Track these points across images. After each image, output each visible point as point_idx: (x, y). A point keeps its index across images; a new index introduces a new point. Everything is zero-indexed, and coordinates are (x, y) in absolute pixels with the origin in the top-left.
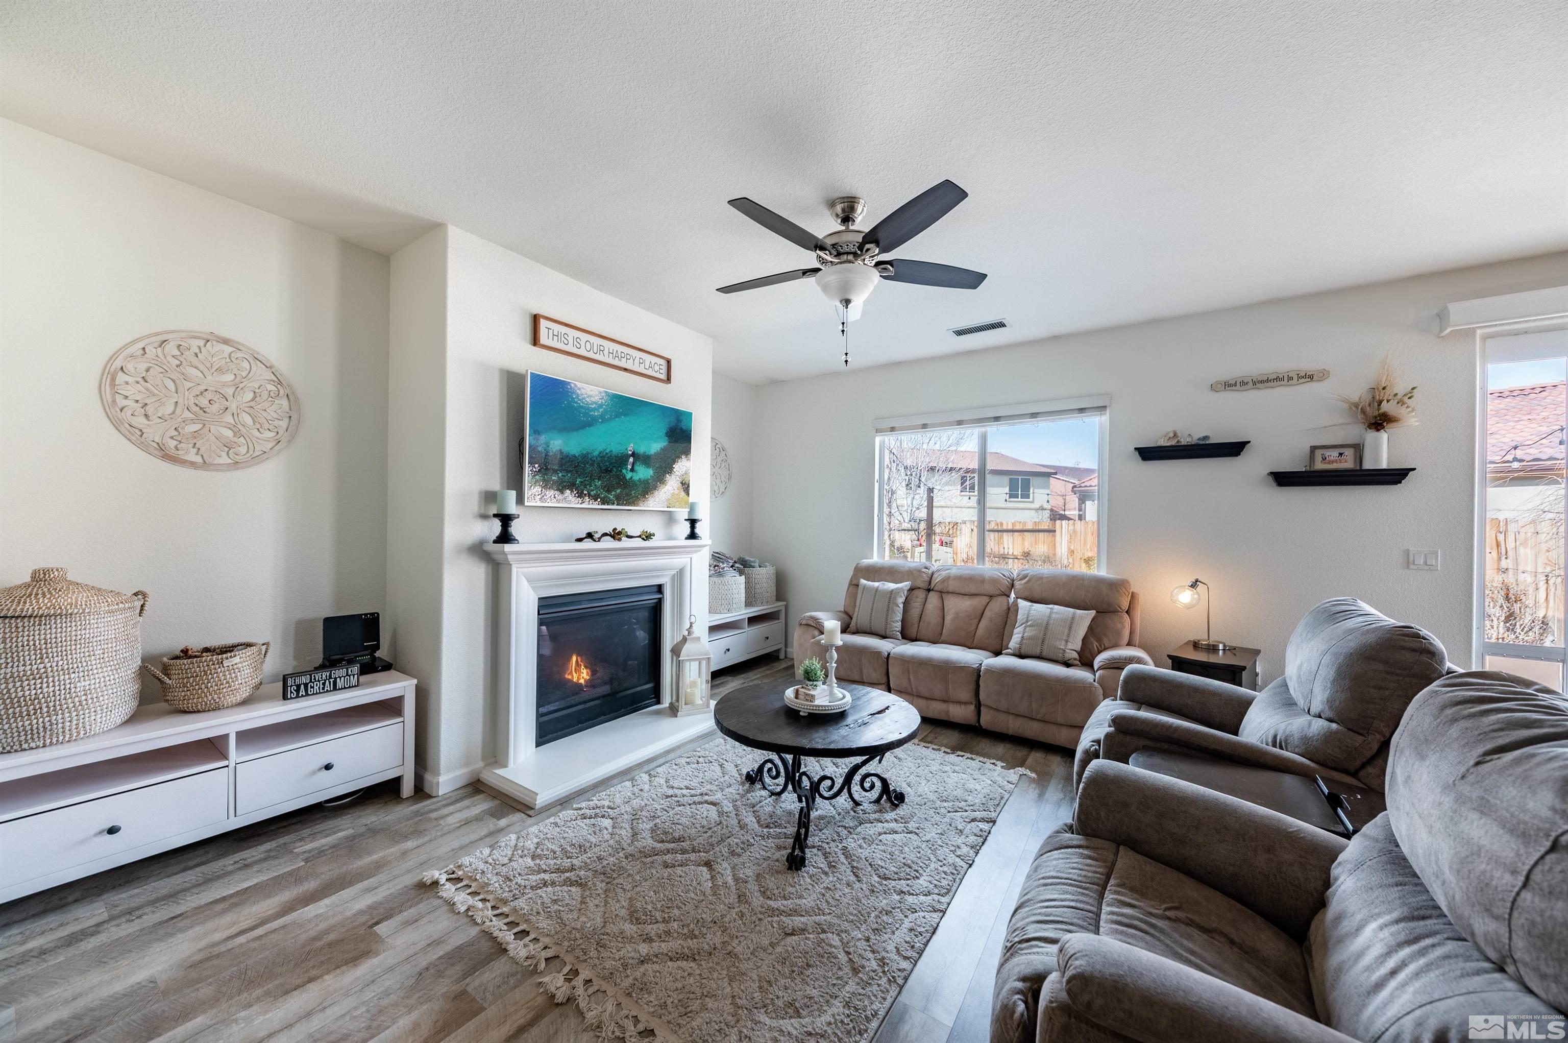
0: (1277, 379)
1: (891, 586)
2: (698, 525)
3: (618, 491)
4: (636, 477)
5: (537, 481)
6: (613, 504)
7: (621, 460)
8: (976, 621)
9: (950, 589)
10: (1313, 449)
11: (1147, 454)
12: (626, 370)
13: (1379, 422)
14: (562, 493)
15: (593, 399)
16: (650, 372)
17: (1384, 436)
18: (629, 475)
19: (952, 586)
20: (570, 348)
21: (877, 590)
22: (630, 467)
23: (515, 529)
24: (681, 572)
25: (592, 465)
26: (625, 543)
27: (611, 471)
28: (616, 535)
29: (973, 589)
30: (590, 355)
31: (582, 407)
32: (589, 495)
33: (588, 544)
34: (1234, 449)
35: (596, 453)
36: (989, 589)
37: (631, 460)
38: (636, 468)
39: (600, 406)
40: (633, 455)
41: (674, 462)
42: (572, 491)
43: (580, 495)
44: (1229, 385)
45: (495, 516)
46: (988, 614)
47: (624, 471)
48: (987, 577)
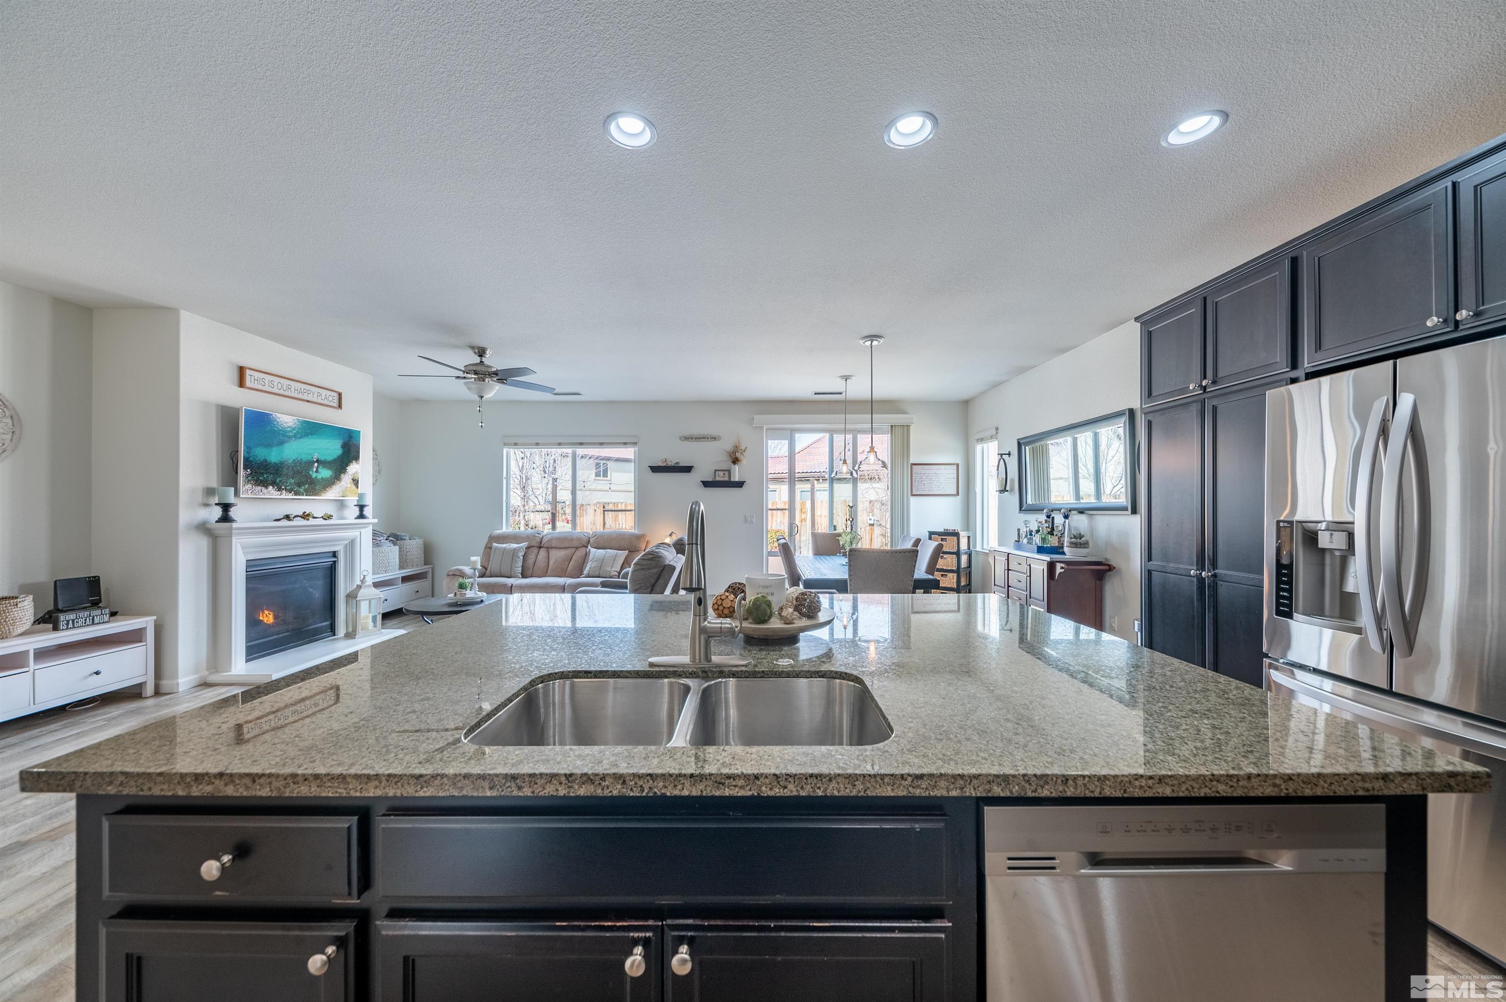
0: (704, 438)
1: (515, 546)
2: (365, 509)
3: (307, 486)
4: (319, 476)
5: (249, 481)
6: (303, 495)
7: (310, 463)
8: (567, 563)
9: (553, 545)
10: (716, 471)
11: (655, 469)
12: (308, 401)
13: (735, 461)
14: (267, 488)
15: (289, 425)
16: (325, 402)
17: (737, 467)
18: (314, 475)
19: (554, 544)
20: (266, 388)
21: (505, 548)
22: (315, 470)
23: (233, 512)
24: (352, 543)
25: (288, 469)
26: (312, 522)
27: (301, 473)
28: (305, 516)
29: (566, 545)
30: (282, 392)
31: (281, 430)
32: (286, 490)
33: (285, 523)
34: (688, 469)
35: (291, 461)
36: (576, 544)
37: (316, 465)
38: (320, 470)
39: (294, 429)
40: (317, 461)
41: (347, 465)
42: (274, 487)
43: (280, 489)
44: (686, 438)
45: (216, 504)
46: (574, 558)
47: (311, 472)
48: (574, 537)
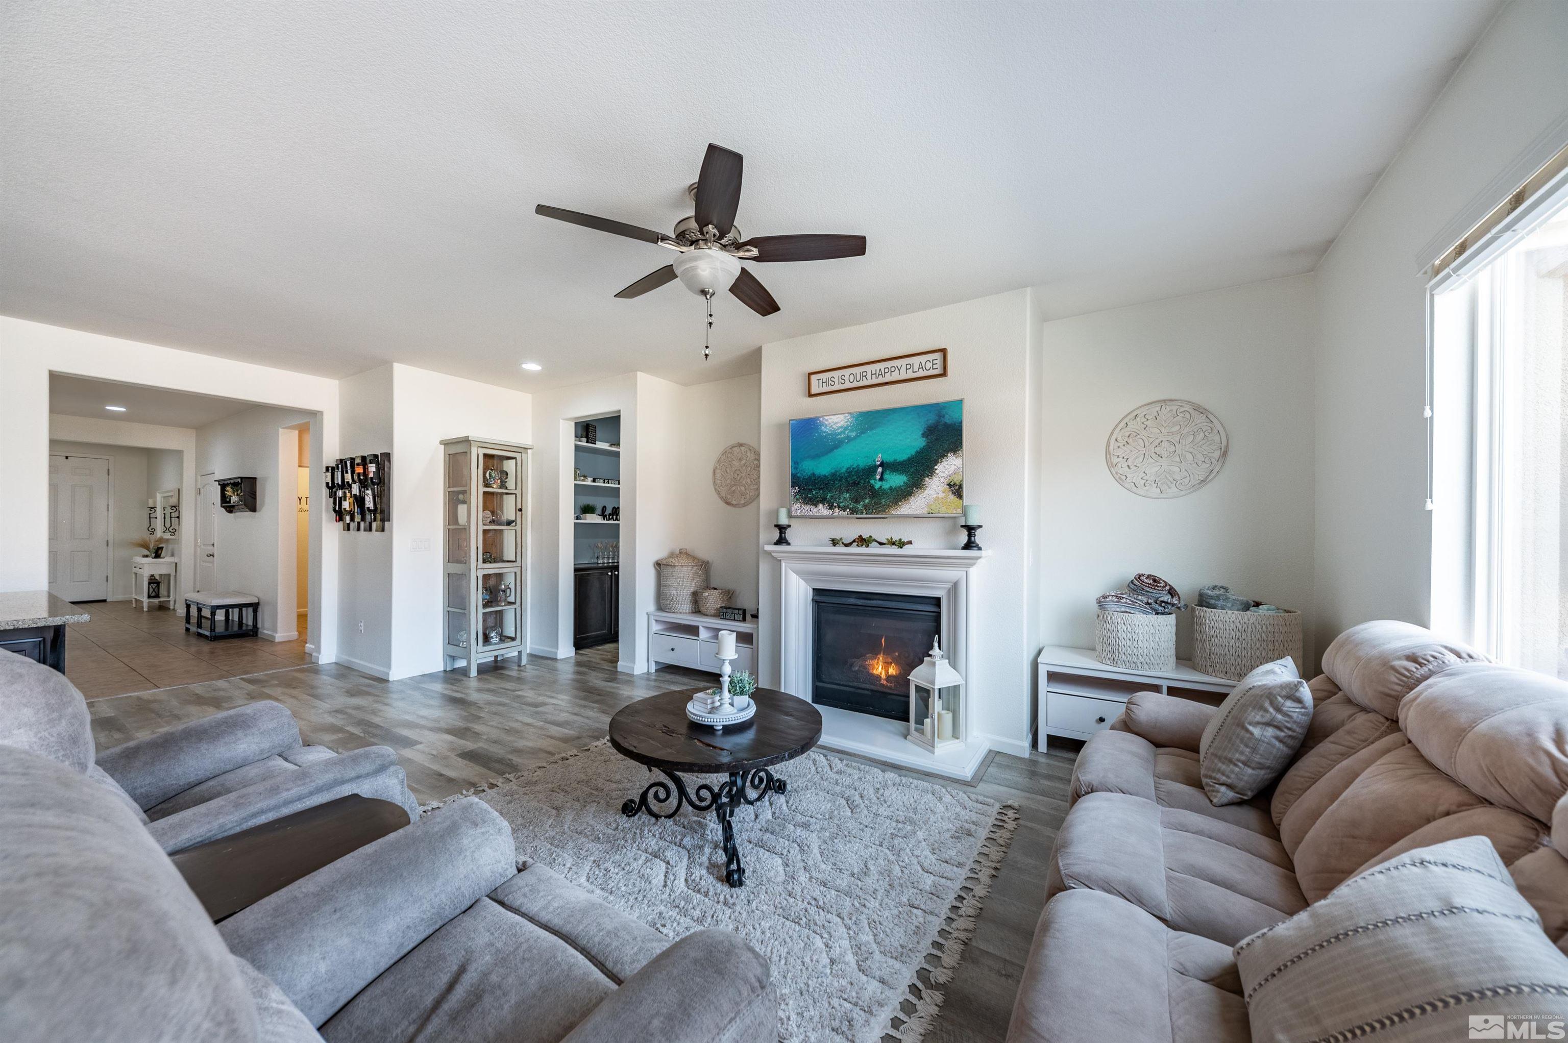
2: (978, 532)
3: (867, 501)
4: (886, 486)
5: (797, 499)
6: (862, 513)
7: (871, 470)
12: (887, 384)
14: (816, 507)
16: (921, 373)
18: (877, 486)
20: (837, 387)
22: (878, 477)
23: (789, 534)
25: (840, 481)
26: (874, 549)
27: (858, 484)
28: (863, 541)
30: (856, 384)
31: (830, 434)
32: (839, 507)
35: (844, 470)
37: (880, 469)
38: (886, 476)
39: (846, 429)
40: (882, 464)
41: (936, 463)
42: (824, 505)
43: (831, 507)
45: (776, 526)
47: (872, 482)
